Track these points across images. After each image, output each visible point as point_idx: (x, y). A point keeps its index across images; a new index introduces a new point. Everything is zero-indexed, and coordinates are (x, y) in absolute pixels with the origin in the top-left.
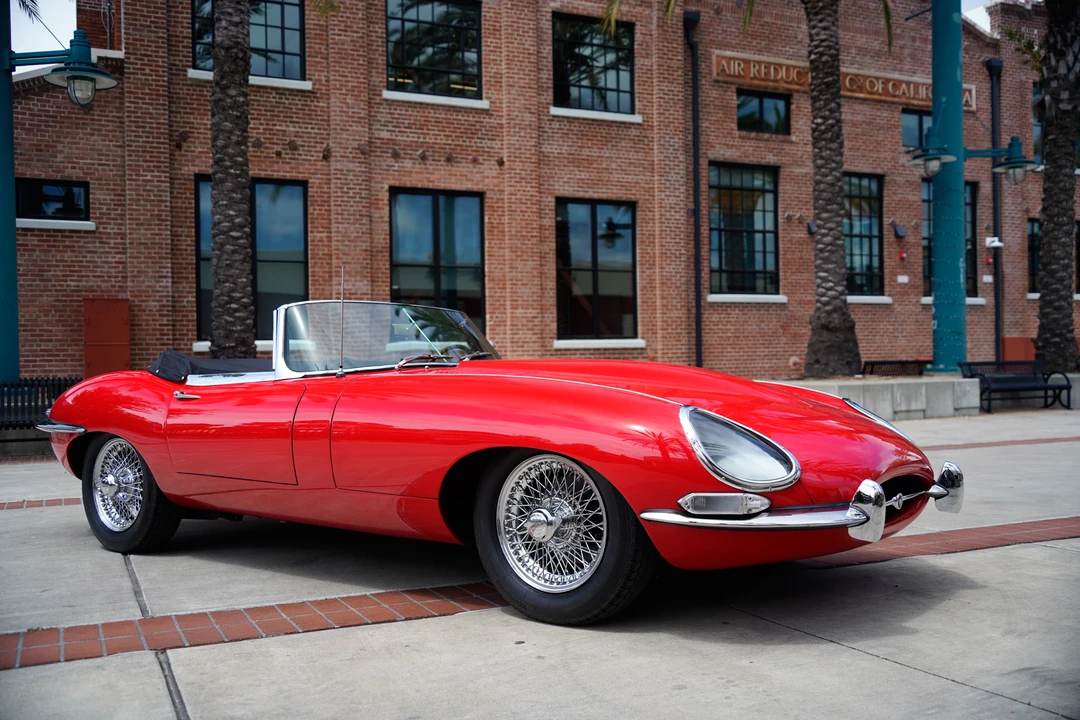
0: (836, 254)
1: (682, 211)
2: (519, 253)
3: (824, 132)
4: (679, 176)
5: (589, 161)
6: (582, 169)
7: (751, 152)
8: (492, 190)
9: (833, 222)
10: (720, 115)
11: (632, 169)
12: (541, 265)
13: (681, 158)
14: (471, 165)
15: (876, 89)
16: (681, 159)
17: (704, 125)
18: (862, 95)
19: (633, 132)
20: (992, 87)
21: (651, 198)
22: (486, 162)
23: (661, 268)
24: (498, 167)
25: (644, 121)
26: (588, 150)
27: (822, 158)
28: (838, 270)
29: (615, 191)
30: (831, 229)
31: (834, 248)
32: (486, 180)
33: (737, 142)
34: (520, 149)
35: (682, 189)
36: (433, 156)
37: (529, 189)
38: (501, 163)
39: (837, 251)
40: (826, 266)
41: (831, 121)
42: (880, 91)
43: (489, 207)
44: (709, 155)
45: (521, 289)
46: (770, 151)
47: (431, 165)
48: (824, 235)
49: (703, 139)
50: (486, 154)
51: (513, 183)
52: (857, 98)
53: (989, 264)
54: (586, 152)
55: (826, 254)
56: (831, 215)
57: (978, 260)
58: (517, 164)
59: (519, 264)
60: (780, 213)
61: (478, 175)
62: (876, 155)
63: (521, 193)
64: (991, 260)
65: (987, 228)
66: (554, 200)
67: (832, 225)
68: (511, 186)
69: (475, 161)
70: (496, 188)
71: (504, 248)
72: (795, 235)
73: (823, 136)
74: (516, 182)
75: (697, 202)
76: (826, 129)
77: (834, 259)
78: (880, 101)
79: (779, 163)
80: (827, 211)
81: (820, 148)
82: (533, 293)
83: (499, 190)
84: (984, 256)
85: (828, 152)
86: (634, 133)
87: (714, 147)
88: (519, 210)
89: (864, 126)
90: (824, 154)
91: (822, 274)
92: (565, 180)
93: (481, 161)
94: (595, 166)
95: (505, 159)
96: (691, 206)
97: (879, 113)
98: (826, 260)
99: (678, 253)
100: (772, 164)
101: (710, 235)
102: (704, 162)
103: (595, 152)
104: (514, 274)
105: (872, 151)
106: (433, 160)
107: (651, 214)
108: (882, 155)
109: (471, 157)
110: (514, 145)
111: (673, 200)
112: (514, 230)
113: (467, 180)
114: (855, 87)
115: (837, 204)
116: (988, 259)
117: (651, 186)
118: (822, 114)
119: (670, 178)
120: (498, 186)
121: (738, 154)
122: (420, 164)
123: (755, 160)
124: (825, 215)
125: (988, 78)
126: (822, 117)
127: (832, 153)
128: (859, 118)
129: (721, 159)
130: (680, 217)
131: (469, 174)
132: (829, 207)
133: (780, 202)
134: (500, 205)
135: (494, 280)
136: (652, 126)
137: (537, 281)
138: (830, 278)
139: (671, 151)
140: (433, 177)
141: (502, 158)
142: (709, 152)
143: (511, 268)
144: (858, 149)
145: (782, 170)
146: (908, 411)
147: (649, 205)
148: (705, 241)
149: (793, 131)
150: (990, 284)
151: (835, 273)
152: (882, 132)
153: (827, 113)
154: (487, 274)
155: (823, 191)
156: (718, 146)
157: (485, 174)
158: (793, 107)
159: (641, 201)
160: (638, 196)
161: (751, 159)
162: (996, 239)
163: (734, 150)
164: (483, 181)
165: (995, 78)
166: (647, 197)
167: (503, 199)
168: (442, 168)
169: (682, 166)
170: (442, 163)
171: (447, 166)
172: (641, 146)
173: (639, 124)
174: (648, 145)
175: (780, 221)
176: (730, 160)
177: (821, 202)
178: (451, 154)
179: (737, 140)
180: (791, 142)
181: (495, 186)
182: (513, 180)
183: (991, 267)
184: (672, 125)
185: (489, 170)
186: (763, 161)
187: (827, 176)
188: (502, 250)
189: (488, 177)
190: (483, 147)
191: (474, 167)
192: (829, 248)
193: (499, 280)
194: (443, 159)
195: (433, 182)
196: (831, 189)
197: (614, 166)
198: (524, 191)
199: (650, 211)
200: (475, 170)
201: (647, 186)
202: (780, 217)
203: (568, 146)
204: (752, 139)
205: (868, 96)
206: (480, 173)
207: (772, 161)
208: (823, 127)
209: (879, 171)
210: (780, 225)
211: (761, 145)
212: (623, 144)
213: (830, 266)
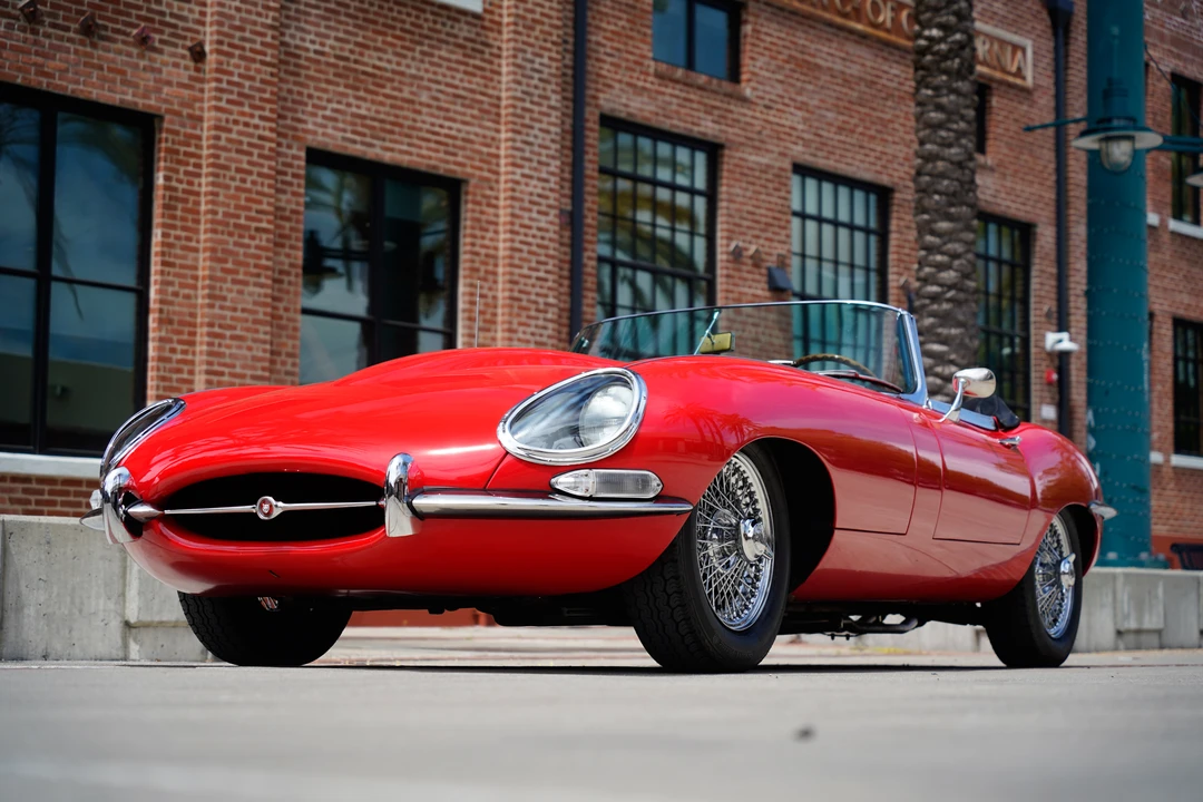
0: (964, 309)
1: (553, 212)
2: (229, 265)
3: (945, 57)
4: (548, 137)
5: (377, 79)
6: (362, 94)
7: (674, 107)
8: (178, 114)
9: (960, 241)
10: (621, 23)
11: (459, 108)
12: (275, 299)
13: (555, 100)
14: (135, 51)
15: (881, 19)
16: (553, 103)
17: (593, 38)
18: (859, 27)
19: (464, 31)
20: (1056, 49)
21: (493, 177)
22: (167, 49)
23: (511, 331)
24: (191, 64)
25: (485, 11)
26: (375, 54)
27: (939, 108)
28: (967, 341)
29: (424, 152)
30: (955, 256)
31: (962, 296)
32: (166, 89)
33: (651, 83)
34: (242, 29)
35: (555, 165)
36: (55, 16)
37: (256, 121)
38: (198, 55)
39: (966, 301)
40: (943, 331)
41: (958, 36)
42: (889, 24)
43: (168, 150)
44: (601, 102)
45: (230, 349)
46: (709, 110)
47: (48, 36)
48: (941, 267)
49: (591, 65)
50: (168, 30)
51: (223, 104)
52: (852, 32)
53: (1050, 383)
54: (371, 58)
55: (946, 306)
56: (959, 225)
57: (1033, 375)
58: (234, 61)
59: (229, 290)
60: (720, 242)
61: (150, 76)
62: (879, 148)
63: (241, 128)
64: (1055, 377)
65: (1048, 315)
66: (303, 154)
67: (958, 247)
68: (218, 109)
69: (143, 41)
70: (185, 111)
71: (196, 250)
72: (746, 290)
73: (943, 65)
74: (229, 101)
75: (577, 195)
76: (950, 50)
77: (961, 318)
78: (887, 44)
79: (722, 139)
80: (949, 217)
81: (936, 89)
82: (255, 358)
83: (190, 117)
84: (1043, 368)
85: (952, 97)
86: (465, 34)
87: (610, 86)
88: (233, 166)
89: (863, 87)
90: (944, 100)
91: (936, 347)
92: (328, 113)
93: (157, 44)
94: (387, 91)
95: (207, 48)
96: (567, 205)
97: (885, 68)
98: (945, 318)
99: (541, 300)
100: (710, 139)
101: (598, 269)
102: (591, 117)
103: (388, 62)
104: (217, 311)
105: (872, 138)
106: (54, 26)
107: (491, 210)
108: (890, 150)
109: (135, 32)
110: (231, 17)
111: (535, 187)
112: (221, 210)
113: (124, 82)
114: (848, 9)
115: (968, 205)
116: (1049, 374)
117: (493, 150)
118: (944, 19)
119: (531, 139)
120: (190, 106)
121: (653, 108)
122: (23, 30)
123: (682, 124)
124: (944, 225)
125: (1050, 31)
126: (941, 26)
127: (961, 100)
128: (855, 70)
129: (623, 115)
130: (548, 224)
131: (129, 71)
132: (953, 210)
133: (720, 219)
134: (192, 149)
135: (170, 322)
136: (500, 24)
137: (263, 332)
138: (953, 357)
139: (535, 82)
140: (51, 65)
141: (201, 44)
142: (601, 95)
143: (210, 296)
144: (853, 131)
145: (727, 152)
146: (1138, 632)
147: (488, 192)
148: (590, 282)
149: (744, 77)
150: (1052, 422)
151: (962, 345)
152: (889, 103)
153: (952, 19)
154: (153, 305)
155: (942, 176)
156: (617, 85)
157: (164, 76)
158: (747, 29)
159: (473, 181)
160: (469, 170)
161: (675, 122)
162: (1065, 335)
163: (646, 99)
164: (159, 90)
165: (1061, 32)
166: (486, 174)
167: (199, 138)
168: (72, 47)
169: (555, 117)
170: (72, 35)
171: (82, 43)
172: (478, 63)
173: (475, 16)
174: (491, 63)
175: (721, 257)
176: (639, 120)
177: (937, 197)
178: (92, 17)
179: (651, 79)
180: (744, 100)
181: (182, 104)
182: (225, 96)
183: (1055, 389)
184: (538, 27)
185: (172, 64)
186: (696, 129)
187: (950, 146)
188: (191, 255)
189: (169, 83)
190: (162, 14)
191: (141, 56)
192: (951, 294)
193: (181, 323)
194: (74, 26)
195: (51, 76)
196: (957, 174)
197: (424, 98)
198: (246, 124)
199: (489, 205)
200: (142, 63)
201: (485, 150)
202: (719, 249)
203: (337, 39)
204: (677, 81)
205: (869, 30)
206: (153, 70)
207: (709, 132)
208: (943, 47)
209: (885, 180)
210: (719, 265)
211: (692, 97)
212: (443, 53)
213: (954, 331)
